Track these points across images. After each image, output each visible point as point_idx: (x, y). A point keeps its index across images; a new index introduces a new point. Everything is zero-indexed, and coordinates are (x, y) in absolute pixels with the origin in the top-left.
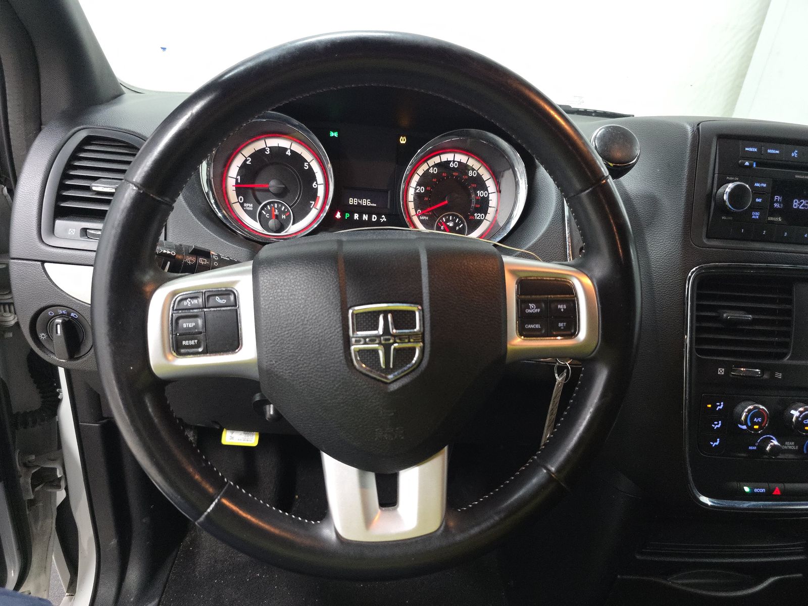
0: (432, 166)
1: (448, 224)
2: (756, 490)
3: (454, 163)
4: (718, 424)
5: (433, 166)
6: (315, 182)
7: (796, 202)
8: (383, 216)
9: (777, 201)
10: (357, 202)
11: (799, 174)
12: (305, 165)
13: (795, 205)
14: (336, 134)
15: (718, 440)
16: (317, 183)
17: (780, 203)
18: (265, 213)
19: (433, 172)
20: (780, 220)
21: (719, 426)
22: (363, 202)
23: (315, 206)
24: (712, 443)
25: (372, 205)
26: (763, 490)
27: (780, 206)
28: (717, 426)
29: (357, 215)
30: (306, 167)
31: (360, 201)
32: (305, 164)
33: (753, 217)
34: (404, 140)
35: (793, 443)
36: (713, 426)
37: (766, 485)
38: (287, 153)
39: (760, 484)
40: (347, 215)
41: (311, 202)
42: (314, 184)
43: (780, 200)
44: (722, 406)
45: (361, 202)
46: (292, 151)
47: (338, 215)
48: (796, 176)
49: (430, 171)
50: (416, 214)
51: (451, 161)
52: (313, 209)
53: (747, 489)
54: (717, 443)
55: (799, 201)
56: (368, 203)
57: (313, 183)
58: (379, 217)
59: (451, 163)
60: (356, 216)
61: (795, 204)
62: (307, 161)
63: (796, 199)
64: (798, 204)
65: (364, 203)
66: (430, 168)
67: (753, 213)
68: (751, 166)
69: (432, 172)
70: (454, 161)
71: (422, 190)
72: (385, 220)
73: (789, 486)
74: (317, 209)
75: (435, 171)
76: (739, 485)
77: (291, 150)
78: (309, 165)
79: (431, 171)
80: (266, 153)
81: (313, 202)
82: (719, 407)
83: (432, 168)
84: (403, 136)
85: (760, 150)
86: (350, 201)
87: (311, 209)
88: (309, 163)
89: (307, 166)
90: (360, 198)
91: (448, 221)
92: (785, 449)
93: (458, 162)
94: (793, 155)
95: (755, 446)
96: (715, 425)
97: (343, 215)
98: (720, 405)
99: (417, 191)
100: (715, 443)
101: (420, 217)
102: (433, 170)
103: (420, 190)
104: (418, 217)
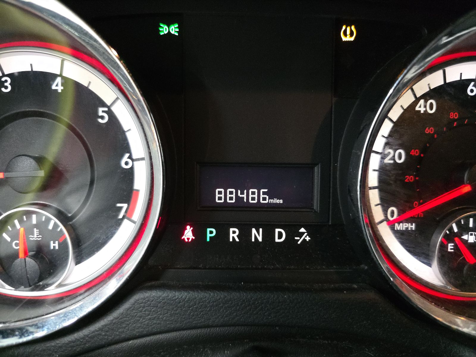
0: (423, 97)
1: (465, 237)
5: (426, 97)
6: (127, 155)
8: (302, 230)
10: (234, 196)
12: (101, 114)
14: (174, 29)
16: (130, 157)
18: (9, 239)
19: (426, 111)
22: (251, 196)
23: (128, 215)
25: (271, 201)
29: (237, 231)
30: (102, 118)
31: (242, 193)
32: (101, 110)
34: (352, 34)
38: (54, 87)
40: (211, 233)
41: (119, 205)
42: (125, 158)
45: (245, 196)
46: (66, 81)
47: (188, 234)
49: (417, 108)
50: (386, 219)
52: (126, 221)
56: (262, 196)
57: (122, 156)
58: (292, 232)
59: (471, 86)
60: (234, 234)
62: (103, 104)
65: (253, 199)
66: (417, 100)
69: (422, 110)
71: (400, 158)
72: (308, 239)
74: (134, 222)
75: (431, 107)
77: (64, 78)
78: (110, 113)
79: (421, 107)
80: (3, 90)
81: (125, 206)
83: (422, 102)
84: (349, 24)
86: (217, 196)
87: (119, 223)
88: (109, 107)
89: (106, 115)
90: (242, 187)
91: (464, 229)
97: (199, 233)
99: (387, 161)
101: (396, 225)
102: (425, 107)
103: (393, 158)
104: (391, 224)
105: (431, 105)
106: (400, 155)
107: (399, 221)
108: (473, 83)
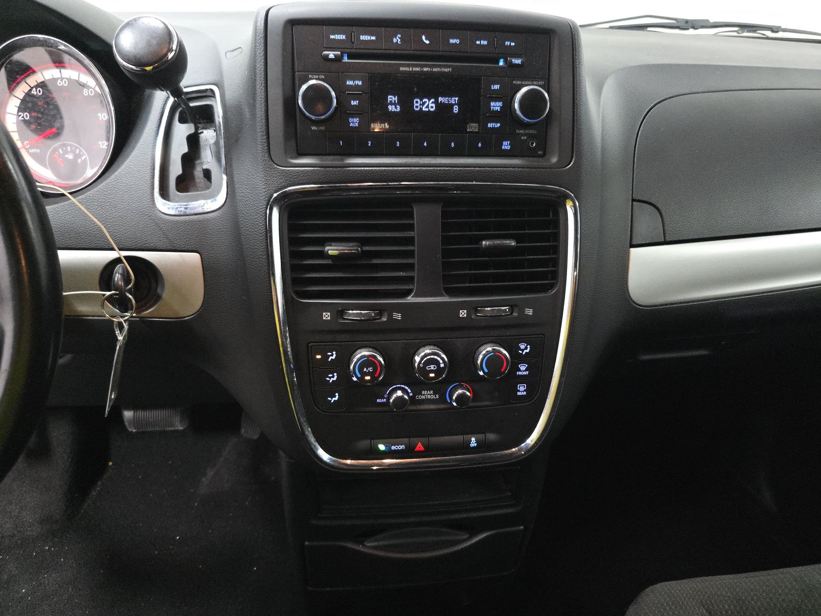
0: (34, 86)
1: (67, 156)
2: (393, 448)
3: (62, 81)
4: (333, 377)
5: (37, 86)
7: (417, 102)
9: (391, 103)
11: (404, 65)
13: (417, 107)
15: (337, 394)
17: (395, 104)
19: (37, 93)
20: (387, 126)
21: (335, 379)
24: (330, 399)
26: (402, 447)
27: (396, 108)
28: (332, 379)
33: (351, 125)
35: (432, 392)
36: (328, 379)
37: (406, 440)
39: (399, 440)
43: (395, 101)
44: (335, 356)
48: (401, 69)
49: (32, 92)
50: (24, 147)
51: (58, 78)
53: (382, 447)
54: (336, 399)
55: (421, 100)
59: (59, 81)
61: (415, 105)
63: (417, 98)
64: (420, 105)
66: (32, 88)
67: (351, 120)
68: (338, 59)
69: (35, 93)
70: (62, 79)
71: (27, 117)
73: (435, 440)
75: (40, 92)
76: (372, 443)
79: (34, 92)
82: (331, 358)
83: (34, 89)
85: (349, 37)
91: (66, 152)
92: (423, 400)
93: (66, 78)
94: (395, 40)
95: (385, 398)
96: (330, 378)
98: (332, 355)
99: (20, 118)
100: (334, 399)
101: (30, 150)
102: (36, 91)
103: (23, 117)
104: (27, 150)
105: (39, 90)
106: (27, 115)
107: (31, 148)
108: (60, 80)
